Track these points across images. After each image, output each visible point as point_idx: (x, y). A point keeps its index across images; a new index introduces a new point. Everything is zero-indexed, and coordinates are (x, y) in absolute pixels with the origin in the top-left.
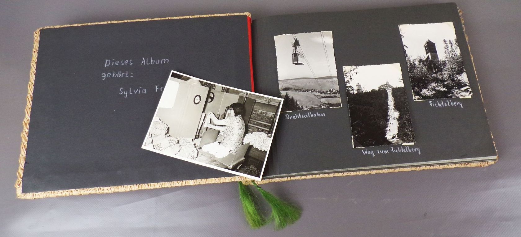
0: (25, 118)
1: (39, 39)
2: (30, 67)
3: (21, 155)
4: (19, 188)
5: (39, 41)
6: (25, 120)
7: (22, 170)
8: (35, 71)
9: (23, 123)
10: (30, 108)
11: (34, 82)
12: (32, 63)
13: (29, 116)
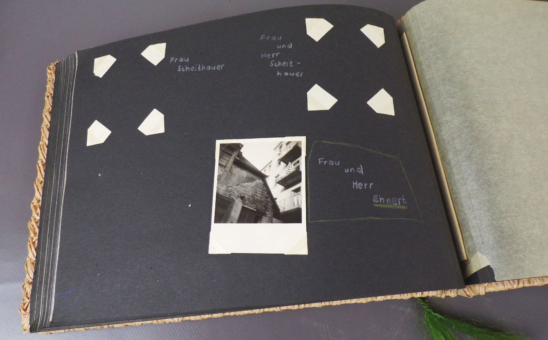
0: (35, 199)
1: (54, 77)
2: (42, 120)
3: (28, 259)
4: (25, 316)
5: (54, 80)
6: (35, 201)
7: (30, 284)
8: (49, 125)
9: (32, 206)
10: (41, 183)
11: (47, 142)
12: (44, 114)
13: (40, 194)
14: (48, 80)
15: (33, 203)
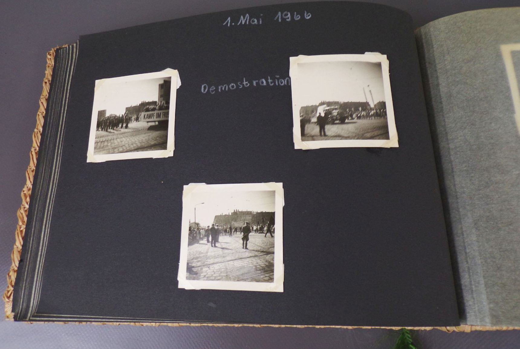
0: (26, 186)
1: (53, 63)
2: (39, 107)
3: (15, 247)
4: (8, 303)
5: (53, 66)
6: (25, 189)
7: (15, 271)
8: (45, 113)
9: (22, 193)
10: (33, 171)
11: (41, 130)
12: (41, 100)
13: (31, 182)
14: (47, 65)
15: (24, 191)
